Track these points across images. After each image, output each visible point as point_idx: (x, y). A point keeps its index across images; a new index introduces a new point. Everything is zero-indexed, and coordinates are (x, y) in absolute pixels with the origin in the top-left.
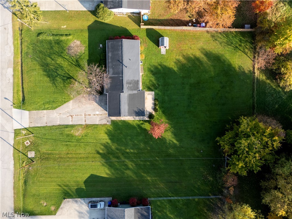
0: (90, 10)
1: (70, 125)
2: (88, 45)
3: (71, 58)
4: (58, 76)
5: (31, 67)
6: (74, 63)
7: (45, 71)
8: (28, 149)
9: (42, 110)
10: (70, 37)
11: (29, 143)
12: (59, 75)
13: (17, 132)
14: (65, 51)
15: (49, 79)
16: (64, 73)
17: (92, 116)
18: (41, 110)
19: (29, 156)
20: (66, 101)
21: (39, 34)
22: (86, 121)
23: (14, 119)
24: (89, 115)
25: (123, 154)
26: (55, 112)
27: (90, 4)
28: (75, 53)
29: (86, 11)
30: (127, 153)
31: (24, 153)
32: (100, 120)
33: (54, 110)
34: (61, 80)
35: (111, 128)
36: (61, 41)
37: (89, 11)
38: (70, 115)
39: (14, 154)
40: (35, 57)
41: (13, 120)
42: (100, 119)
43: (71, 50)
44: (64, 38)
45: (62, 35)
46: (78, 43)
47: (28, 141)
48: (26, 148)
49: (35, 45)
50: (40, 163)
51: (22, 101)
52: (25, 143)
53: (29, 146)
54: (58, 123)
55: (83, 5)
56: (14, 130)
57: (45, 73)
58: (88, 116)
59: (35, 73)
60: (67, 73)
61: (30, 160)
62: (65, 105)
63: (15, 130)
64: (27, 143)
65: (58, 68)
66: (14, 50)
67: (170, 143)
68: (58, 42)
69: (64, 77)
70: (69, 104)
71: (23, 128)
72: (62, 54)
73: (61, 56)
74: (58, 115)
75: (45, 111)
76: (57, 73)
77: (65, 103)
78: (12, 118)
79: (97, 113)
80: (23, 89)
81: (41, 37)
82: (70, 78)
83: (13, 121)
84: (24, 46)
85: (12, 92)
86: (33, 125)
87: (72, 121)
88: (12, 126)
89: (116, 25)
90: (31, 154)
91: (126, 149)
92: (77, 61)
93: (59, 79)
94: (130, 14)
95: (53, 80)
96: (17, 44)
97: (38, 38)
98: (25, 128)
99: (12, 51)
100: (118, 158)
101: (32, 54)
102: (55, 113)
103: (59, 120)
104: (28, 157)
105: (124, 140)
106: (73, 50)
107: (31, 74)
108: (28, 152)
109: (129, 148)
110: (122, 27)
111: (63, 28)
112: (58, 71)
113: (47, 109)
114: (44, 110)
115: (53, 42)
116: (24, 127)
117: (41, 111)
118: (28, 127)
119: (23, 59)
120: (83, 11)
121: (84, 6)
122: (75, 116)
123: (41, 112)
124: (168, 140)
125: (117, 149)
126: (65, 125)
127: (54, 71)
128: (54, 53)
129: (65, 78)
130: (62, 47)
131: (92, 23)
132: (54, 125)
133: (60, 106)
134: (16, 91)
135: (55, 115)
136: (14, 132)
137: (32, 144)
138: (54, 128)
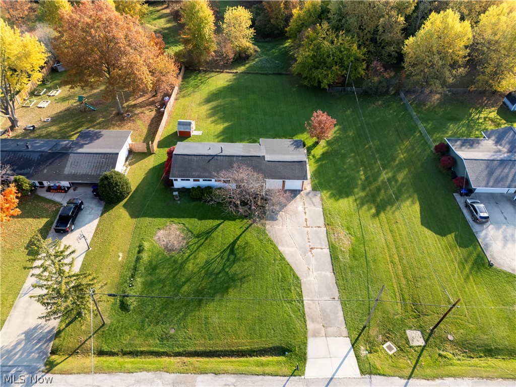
0: (100, 213)
1: (330, 252)
2: (168, 219)
3: (191, 245)
4: (227, 270)
5: (200, 331)
6: (203, 241)
7: (212, 297)
8: (404, 347)
9: (303, 306)
10: (146, 245)
11: (388, 343)
12: (223, 269)
13: (367, 370)
14: (173, 257)
15: (230, 290)
16: (220, 258)
17: (307, 217)
18: (304, 308)
19: (422, 342)
20: (279, 257)
21: (124, 307)
22: (318, 226)
23: (334, 375)
24: (306, 221)
25: (370, 183)
26: (305, 280)
27: (90, 214)
28: (180, 238)
29: (100, 222)
30: (367, 178)
31: (416, 355)
32: (314, 205)
33: (302, 281)
34: (235, 265)
35: (326, 194)
36: (150, 262)
37: (102, 215)
38: (311, 251)
39: (426, 378)
40: (176, 319)
41: (335, 377)
42: (312, 205)
43: (173, 245)
44: (145, 256)
45: (138, 259)
46: (161, 233)
47: (385, 346)
48: (402, 350)
49: (148, 318)
50: (429, 317)
51: (284, 354)
52: (391, 353)
53: (395, 343)
54: (329, 274)
55: (86, 224)
56: (363, 376)
57: (217, 297)
58: (308, 222)
59: (215, 320)
60: (222, 253)
61: (431, 339)
62: (289, 259)
63: (362, 373)
64: (390, 348)
65: (208, 270)
66: (148, 371)
67: (339, 133)
68: (152, 268)
69: (228, 260)
70: (287, 252)
71: (354, 350)
72: (180, 262)
73: (181, 264)
74: (311, 273)
75: (306, 300)
76: (220, 273)
77: (284, 259)
78: (332, 379)
79: (300, 208)
80: (254, 351)
81: (132, 303)
82: (232, 248)
83: (341, 377)
84: (144, 346)
85: (261, 377)
86: (345, 332)
87: (322, 249)
88: (354, 380)
89: (141, 180)
90: (416, 338)
91: (361, 179)
92: (198, 236)
93: (236, 268)
94: (127, 163)
95: (234, 281)
96: (132, 363)
97: (131, 307)
98: (353, 345)
99: (149, 375)
100: (379, 189)
101: (168, 325)
102: (308, 279)
103: (323, 273)
104: (424, 346)
105: (345, 180)
106: (175, 242)
107: (218, 328)
108: (411, 345)
109: (357, 175)
110: (146, 174)
111: (123, 258)
112: (216, 271)
113: (301, 296)
114: (303, 302)
115: (149, 278)
116: (350, 350)
117: (306, 310)
118: (348, 338)
119: (177, 350)
120: (98, 224)
121: (89, 223)
122: (310, 244)
123: (310, 308)
124: (334, 135)
125: (363, 189)
126: (332, 260)
127: (215, 278)
128: (174, 277)
129: (232, 257)
130: (163, 262)
131: (127, 211)
132: (335, 282)
133: (291, 269)
134: (259, 369)
135: (312, 279)
136: (367, 376)
137: (388, 335)
138: (341, 282)
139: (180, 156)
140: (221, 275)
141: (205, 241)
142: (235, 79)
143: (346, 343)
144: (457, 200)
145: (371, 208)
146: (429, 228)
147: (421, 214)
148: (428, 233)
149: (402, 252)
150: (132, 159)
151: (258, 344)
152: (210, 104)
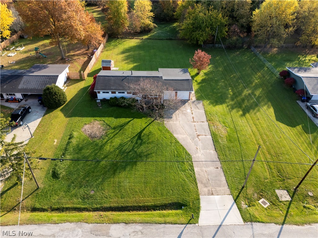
0: (43, 114)
1: (212, 137)
2: (92, 118)
3: (109, 134)
4: (135, 150)
5: (114, 192)
6: (118, 131)
7: (124, 168)
8: (275, 202)
9: (194, 173)
10: (75, 134)
11: (262, 200)
12: (133, 149)
13: (248, 219)
14: (95, 141)
15: (138, 163)
16: (130, 142)
17: (193, 116)
18: (195, 175)
19: (288, 198)
20: (174, 141)
21: (55, 175)
22: (202, 121)
23: (222, 223)
24: (193, 119)
25: (237, 97)
26: (194, 156)
27: (35, 115)
28: (101, 130)
29: (42, 120)
30: (234, 94)
31: (285, 207)
32: (199, 109)
33: (192, 156)
34: (142, 147)
35: (206, 102)
36: (78, 145)
37: (44, 115)
38: (198, 137)
39: (297, 224)
40: (95, 184)
41: (223, 224)
42: (197, 109)
43: (95, 134)
44: (74, 141)
45: (68, 143)
46: (87, 127)
47: (260, 201)
48: (274, 204)
49: (73, 183)
50: (292, 180)
51: (181, 208)
52: (265, 206)
53: (267, 199)
54: (213, 152)
55: (32, 121)
56: (246, 223)
57: (128, 169)
58: (194, 119)
59: (126, 184)
60: (132, 139)
61: (296, 196)
62: (182, 142)
63: (245, 221)
64: (265, 203)
65: (121, 150)
66: (71, 222)
67: (212, 69)
68: (79, 149)
69: (136, 143)
70: (180, 138)
71: (237, 204)
72: (100, 145)
73: (101, 146)
74: (199, 151)
75: (196, 169)
76: (130, 151)
77: (178, 142)
78: (220, 226)
79: (189, 111)
80: (157, 206)
81: (62, 172)
82: (139, 135)
83: (228, 224)
84: (69, 204)
85: (163, 225)
86: (228, 191)
87: (206, 135)
88: (238, 226)
89: (74, 95)
90: (284, 196)
91: (230, 94)
92: (114, 128)
93: (143, 148)
94: (65, 85)
95: (141, 157)
96: (58, 216)
97: (61, 176)
98: (235, 201)
99: (72, 225)
100: (243, 100)
101: (89, 188)
102: (197, 155)
103: (208, 151)
104: (291, 201)
105: (219, 95)
106: (97, 132)
107: (128, 190)
108: (281, 200)
109: (227, 92)
110: (78, 91)
111: (57, 143)
112: (127, 150)
113: (192, 166)
114: (194, 171)
115: (76, 156)
116: (233, 204)
117: (197, 176)
118: (231, 195)
119: (96, 206)
120: (40, 121)
121: (34, 121)
122: (197, 132)
123: (199, 175)
124: (209, 70)
125: (233, 100)
126: (214, 142)
127: (127, 155)
128: (96, 154)
129: (139, 141)
130: (87, 145)
131: (63, 113)
132: (217, 157)
133: (184, 149)
134: (162, 220)
135: (200, 155)
136: (249, 223)
137: (262, 194)
138: (222, 157)
139: (102, 77)
140: (131, 153)
141: (119, 131)
142: (141, 42)
143: (230, 200)
144: (300, 105)
145: (239, 111)
146: (282, 122)
147: (275, 114)
148: (282, 125)
149: (265, 137)
150: (69, 83)
151: (160, 200)
152: (125, 54)
